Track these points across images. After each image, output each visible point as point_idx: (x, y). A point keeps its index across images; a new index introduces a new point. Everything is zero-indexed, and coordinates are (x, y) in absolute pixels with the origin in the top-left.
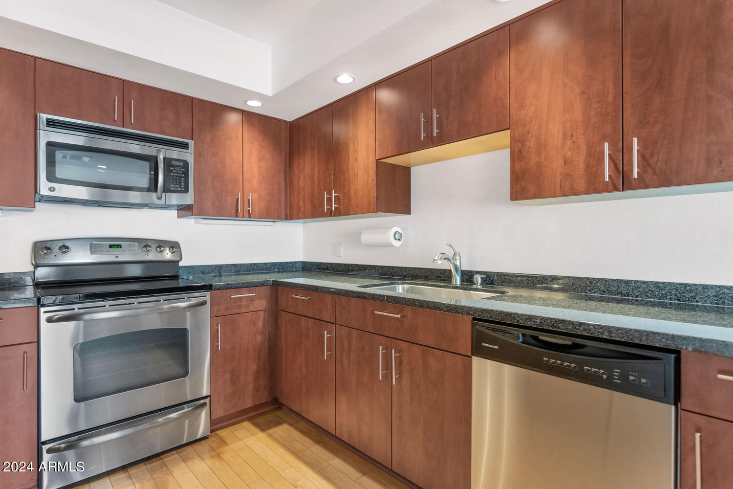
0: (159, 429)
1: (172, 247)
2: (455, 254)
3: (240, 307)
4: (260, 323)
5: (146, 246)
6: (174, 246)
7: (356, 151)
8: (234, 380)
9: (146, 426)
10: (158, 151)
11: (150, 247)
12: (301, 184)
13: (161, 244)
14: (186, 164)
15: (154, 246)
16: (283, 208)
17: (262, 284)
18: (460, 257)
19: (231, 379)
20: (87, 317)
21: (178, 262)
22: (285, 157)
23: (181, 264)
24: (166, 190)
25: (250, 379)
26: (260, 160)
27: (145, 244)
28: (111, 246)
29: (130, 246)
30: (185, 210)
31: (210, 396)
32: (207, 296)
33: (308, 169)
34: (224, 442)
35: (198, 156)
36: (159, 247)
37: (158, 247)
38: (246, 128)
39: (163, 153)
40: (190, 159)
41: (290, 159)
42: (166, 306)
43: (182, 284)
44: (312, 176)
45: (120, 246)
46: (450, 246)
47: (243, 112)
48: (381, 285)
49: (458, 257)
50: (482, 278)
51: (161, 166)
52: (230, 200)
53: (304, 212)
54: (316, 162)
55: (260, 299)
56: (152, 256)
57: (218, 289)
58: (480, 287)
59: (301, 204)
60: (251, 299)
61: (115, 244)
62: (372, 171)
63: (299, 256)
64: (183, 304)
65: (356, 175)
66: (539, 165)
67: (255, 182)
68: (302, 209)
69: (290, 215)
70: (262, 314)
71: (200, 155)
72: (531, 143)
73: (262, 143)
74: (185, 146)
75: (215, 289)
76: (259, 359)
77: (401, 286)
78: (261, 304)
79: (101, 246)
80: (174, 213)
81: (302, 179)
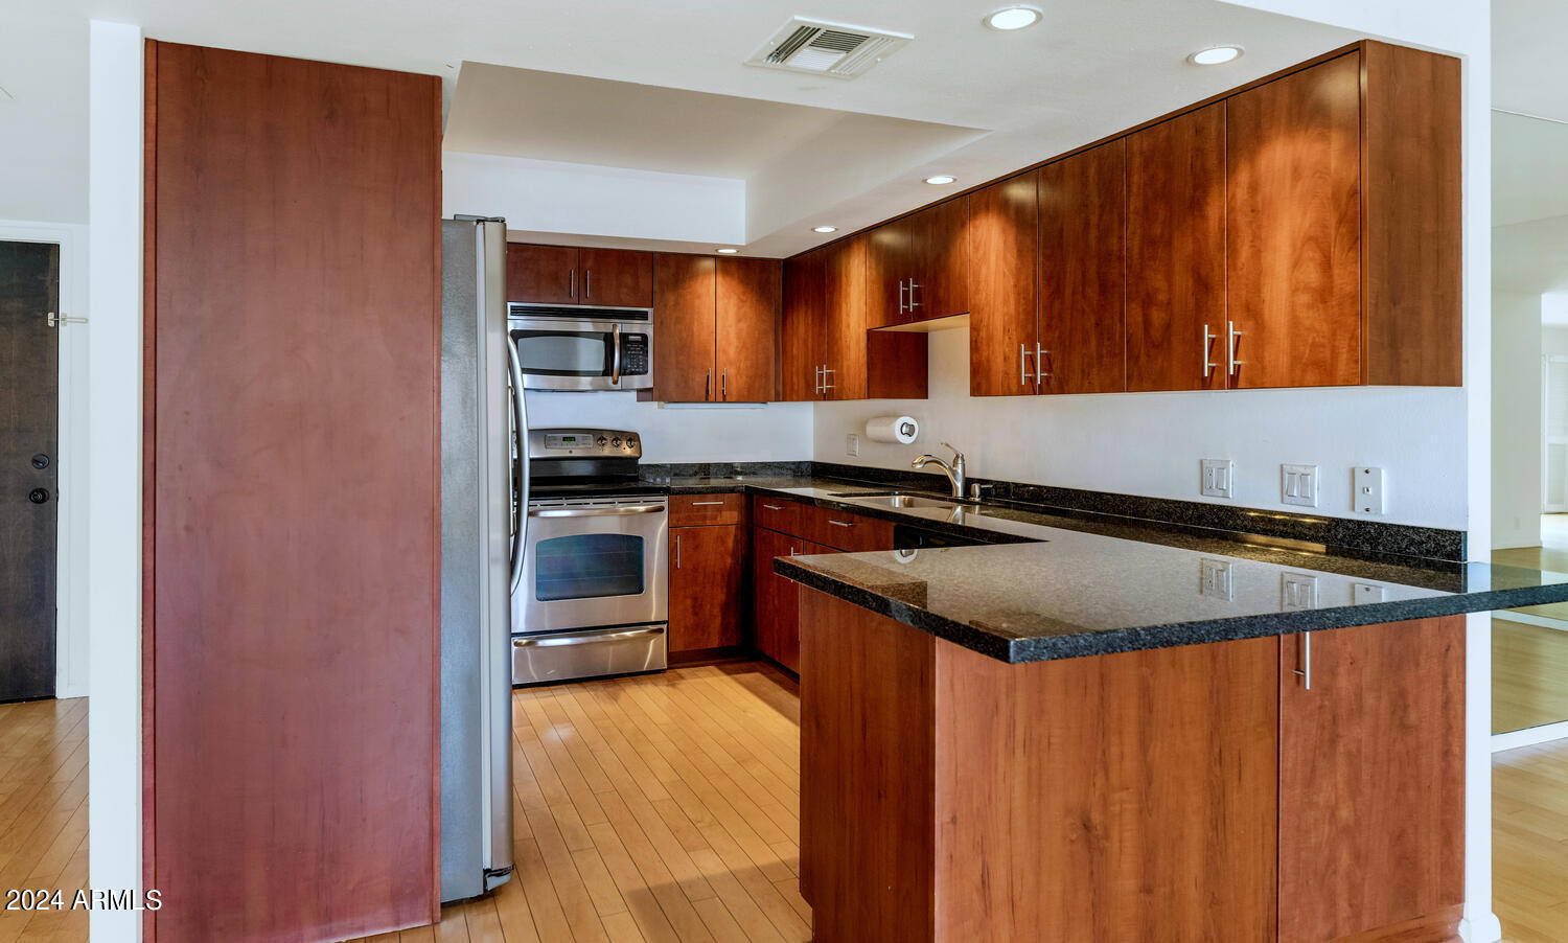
0: (611, 648)
1: (630, 440)
2: (957, 457)
3: (705, 517)
4: (730, 542)
5: (602, 439)
6: (633, 438)
7: (848, 315)
8: (697, 608)
9: (599, 638)
10: (615, 326)
11: (605, 439)
12: (794, 350)
13: (618, 436)
14: (645, 337)
15: (609, 439)
16: (772, 385)
17: (732, 490)
18: (963, 460)
19: (694, 607)
20: (542, 514)
21: (637, 458)
22: (776, 311)
23: (640, 462)
24: (623, 372)
25: (717, 611)
26: (739, 320)
27: (600, 435)
28: (565, 439)
29: (584, 438)
30: (644, 394)
31: (668, 622)
32: (664, 501)
33: (802, 329)
34: (681, 677)
35: (659, 327)
36: (616, 439)
37: (614, 439)
38: (720, 279)
39: (621, 327)
40: (650, 332)
41: (783, 312)
42: (622, 509)
43: (641, 485)
44: (806, 341)
45: (574, 439)
46: (948, 445)
47: (716, 257)
48: (869, 495)
49: (960, 461)
50: (981, 489)
51: (617, 341)
52: (699, 379)
53: (798, 391)
54: (810, 322)
55: (730, 510)
56: (607, 451)
57: (677, 494)
58: (977, 500)
59: (795, 379)
60: (719, 509)
61: (568, 435)
62: (863, 344)
63: (809, 454)
64: (642, 508)
65: (848, 347)
66: (988, 360)
67: (732, 352)
68: (796, 387)
69: (784, 395)
70: (733, 529)
71: (662, 323)
72: (983, 334)
73: (742, 297)
74: (644, 316)
75: (673, 494)
76: (728, 586)
77: (897, 498)
78: (732, 517)
79: (555, 438)
80: (634, 395)
81: (795, 342)
